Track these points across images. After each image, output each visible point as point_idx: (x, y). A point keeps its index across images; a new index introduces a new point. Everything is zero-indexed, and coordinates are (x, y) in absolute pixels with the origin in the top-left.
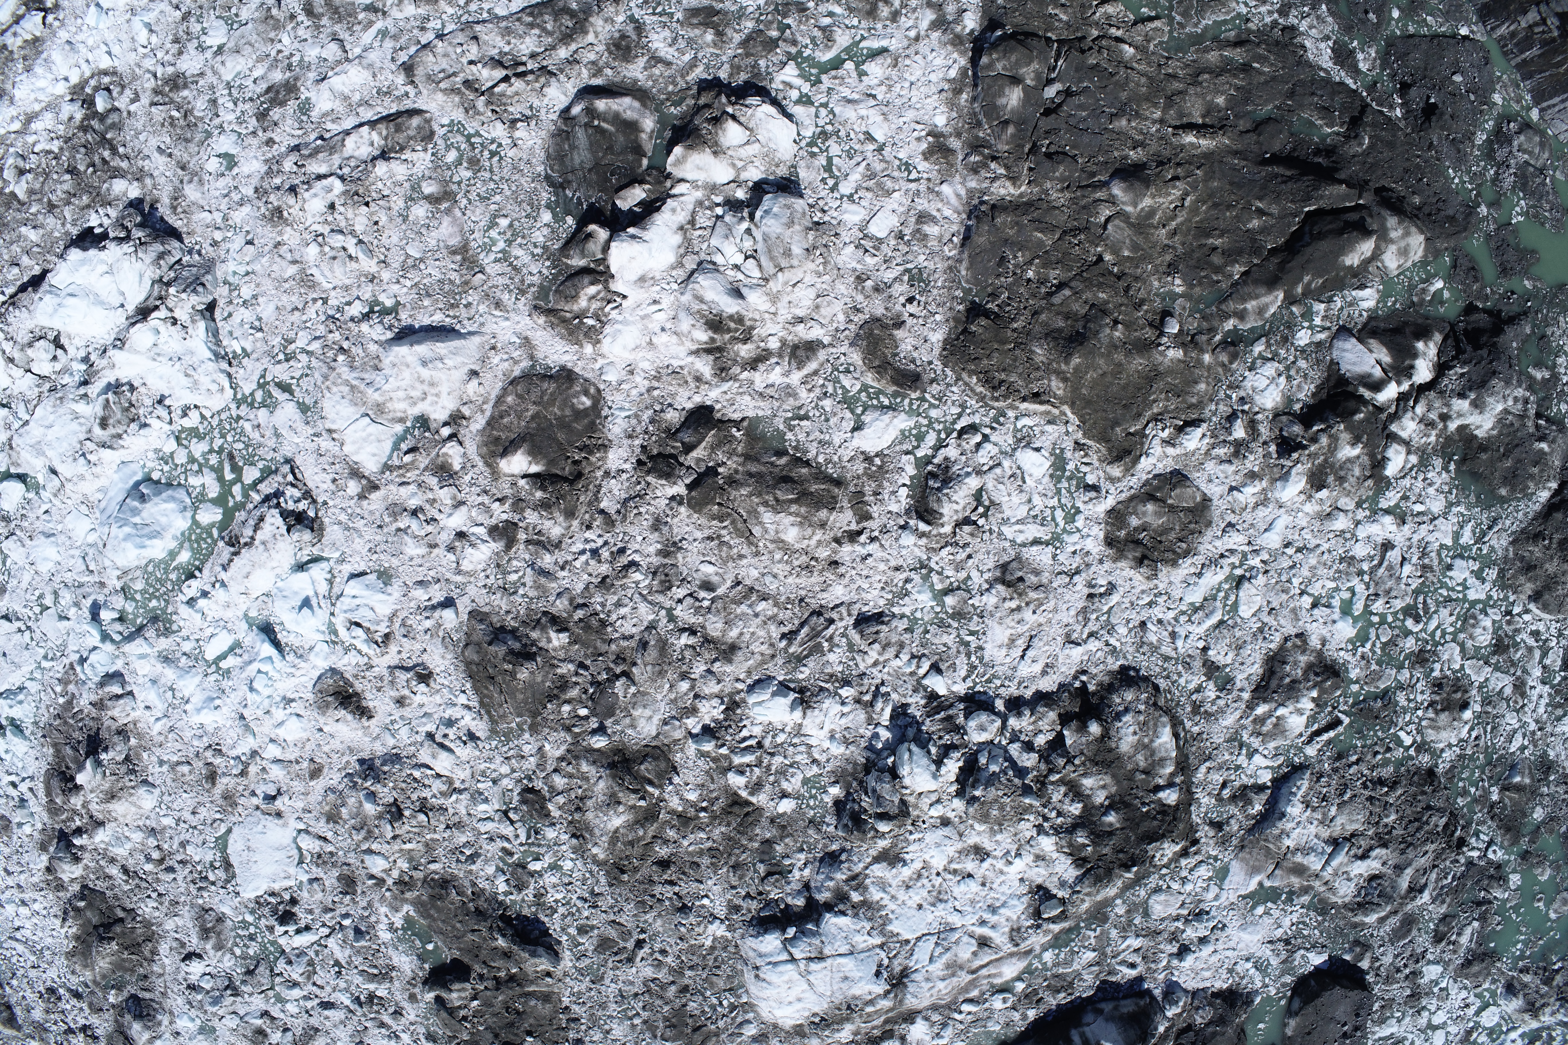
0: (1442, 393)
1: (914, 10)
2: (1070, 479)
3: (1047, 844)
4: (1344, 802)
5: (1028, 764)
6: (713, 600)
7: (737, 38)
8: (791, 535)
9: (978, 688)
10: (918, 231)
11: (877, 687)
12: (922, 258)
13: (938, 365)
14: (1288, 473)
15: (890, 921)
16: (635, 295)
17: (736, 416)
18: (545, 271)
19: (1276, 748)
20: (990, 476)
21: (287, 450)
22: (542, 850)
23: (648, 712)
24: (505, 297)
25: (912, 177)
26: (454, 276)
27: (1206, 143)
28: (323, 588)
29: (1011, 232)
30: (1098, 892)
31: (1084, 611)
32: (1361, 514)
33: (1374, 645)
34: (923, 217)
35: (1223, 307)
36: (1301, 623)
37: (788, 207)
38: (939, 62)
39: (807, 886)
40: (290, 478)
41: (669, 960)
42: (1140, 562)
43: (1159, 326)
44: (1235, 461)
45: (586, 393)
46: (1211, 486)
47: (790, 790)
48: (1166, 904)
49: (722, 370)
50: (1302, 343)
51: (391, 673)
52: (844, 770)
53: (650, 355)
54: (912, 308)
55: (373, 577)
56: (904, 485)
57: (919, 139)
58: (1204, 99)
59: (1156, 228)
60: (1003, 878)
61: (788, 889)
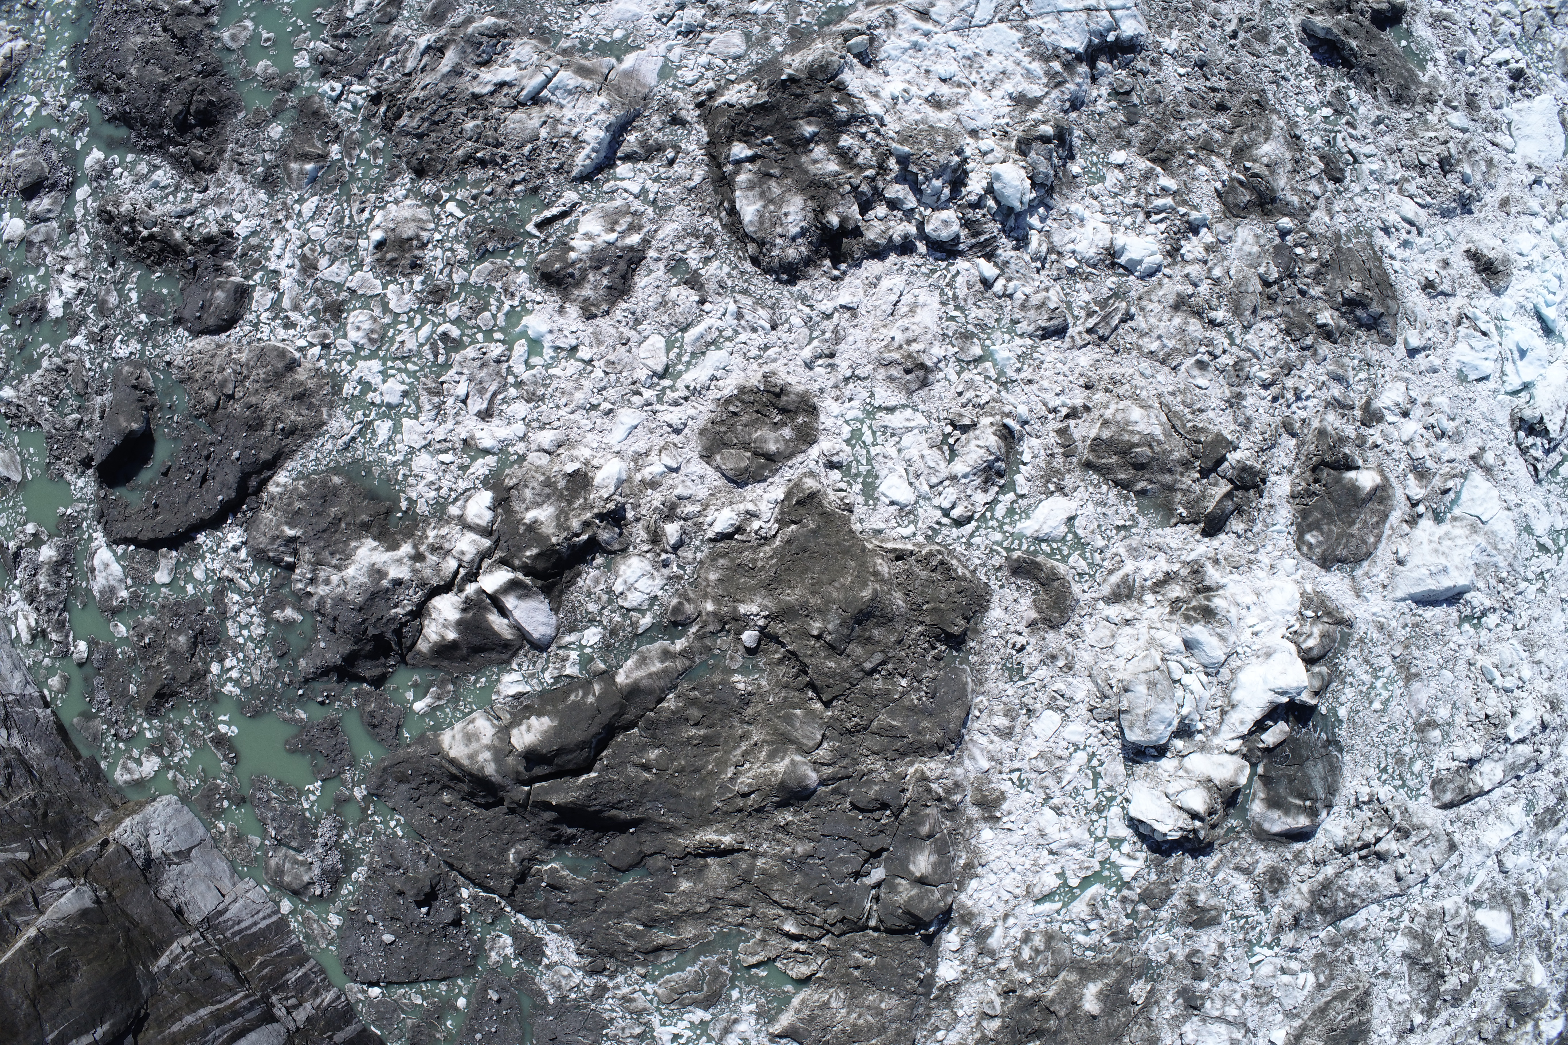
0: (422, 584)
1: (1007, 946)
2: (858, 474)
3: (874, 107)
4: (530, 141)
5: (898, 187)
6: (1196, 352)
7: (1175, 900)
8: (1136, 413)
9: (943, 264)
10: (1013, 719)
11: (1043, 267)
12: (1010, 692)
13: (994, 584)
14: (617, 488)
15: (1019, 41)
16: (1276, 639)
17: (1181, 527)
18: (1344, 660)
19: (612, 199)
20: (943, 475)
21: (1540, 491)
22: (1322, 126)
23: (1247, 248)
24: (1376, 635)
25: (1017, 774)
26: (1417, 653)
27: (709, 836)
28: (1509, 367)
29: (926, 723)
30: (822, 56)
31: (838, 340)
32: (520, 448)
33: (499, 308)
34: (1007, 734)
35: (687, 663)
36: (591, 330)
37: (1149, 732)
38: (986, 895)
39: (1094, 79)
40: (1539, 466)
41: (1207, 19)
42: (783, 391)
43: (765, 635)
44: (674, 499)
45: (1310, 546)
46: (701, 472)
47: (1116, 171)
48: (727, 45)
49: (1195, 572)
50: (593, 630)
51: (1454, 290)
52: (1069, 188)
53: (1258, 584)
54: (1021, 640)
55: (1472, 377)
56: (1025, 464)
57: (1010, 813)
58: (706, 884)
59: (764, 741)
60: (908, 77)
61: (1111, 78)
